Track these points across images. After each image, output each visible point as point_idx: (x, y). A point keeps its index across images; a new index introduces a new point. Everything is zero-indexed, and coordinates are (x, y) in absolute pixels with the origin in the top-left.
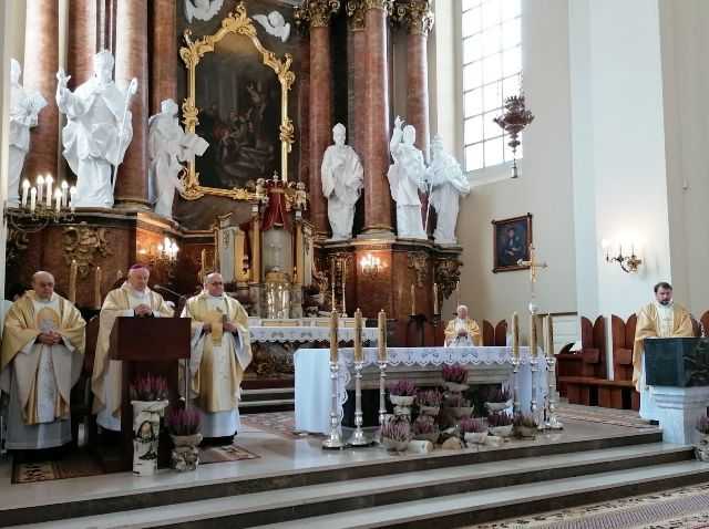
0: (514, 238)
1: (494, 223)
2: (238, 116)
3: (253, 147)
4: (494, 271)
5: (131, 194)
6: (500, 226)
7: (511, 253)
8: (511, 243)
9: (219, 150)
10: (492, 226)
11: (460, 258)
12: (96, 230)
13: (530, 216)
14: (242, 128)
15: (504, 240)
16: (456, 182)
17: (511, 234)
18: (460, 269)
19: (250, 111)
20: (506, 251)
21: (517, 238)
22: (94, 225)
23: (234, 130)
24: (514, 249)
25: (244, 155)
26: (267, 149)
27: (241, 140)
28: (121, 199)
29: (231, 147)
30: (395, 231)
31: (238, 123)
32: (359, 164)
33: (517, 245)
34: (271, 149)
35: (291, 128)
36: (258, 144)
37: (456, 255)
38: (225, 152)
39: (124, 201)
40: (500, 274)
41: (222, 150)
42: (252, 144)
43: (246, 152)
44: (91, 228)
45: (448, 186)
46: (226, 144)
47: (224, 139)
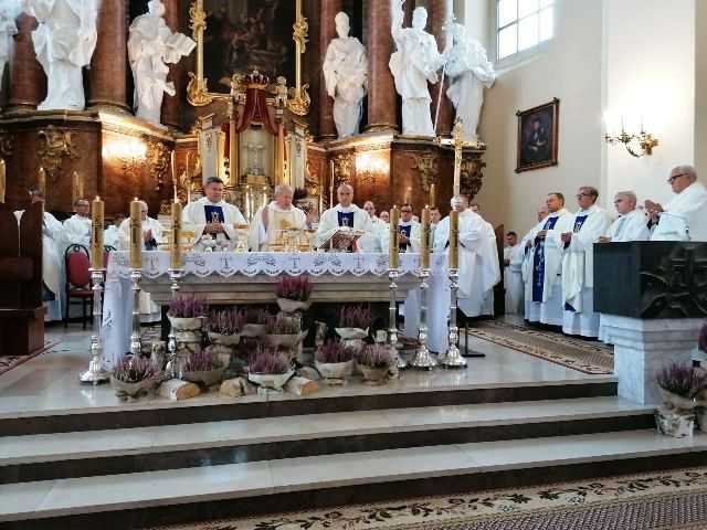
0: (539, 129)
1: (520, 114)
2: (249, 17)
3: (265, 49)
4: (518, 171)
5: (104, 97)
6: (525, 117)
7: (535, 148)
8: (536, 136)
9: (227, 54)
10: (516, 118)
11: (483, 159)
12: (62, 133)
13: (557, 101)
14: (252, 29)
15: (528, 134)
16: (479, 71)
17: (537, 125)
18: (483, 170)
19: (261, 11)
20: (530, 147)
21: (542, 130)
22: (61, 128)
23: (244, 33)
24: (539, 144)
25: (255, 58)
26: (279, 50)
27: (251, 42)
28: (92, 101)
29: (241, 50)
30: (399, 128)
31: (249, 25)
32: (363, 57)
33: (541, 138)
34: (284, 50)
35: (306, 25)
36: (270, 46)
37: (479, 155)
38: (235, 55)
39: (95, 104)
40: (522, 173)
41: (231, 54)
42: (263, 46)
43: (257, 55)
44: (58, 131)
45: (471, 76)
46: (235, 47)
47: (234, 42)
